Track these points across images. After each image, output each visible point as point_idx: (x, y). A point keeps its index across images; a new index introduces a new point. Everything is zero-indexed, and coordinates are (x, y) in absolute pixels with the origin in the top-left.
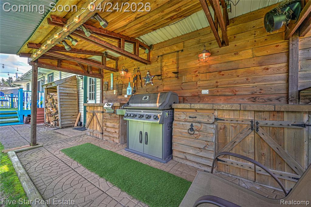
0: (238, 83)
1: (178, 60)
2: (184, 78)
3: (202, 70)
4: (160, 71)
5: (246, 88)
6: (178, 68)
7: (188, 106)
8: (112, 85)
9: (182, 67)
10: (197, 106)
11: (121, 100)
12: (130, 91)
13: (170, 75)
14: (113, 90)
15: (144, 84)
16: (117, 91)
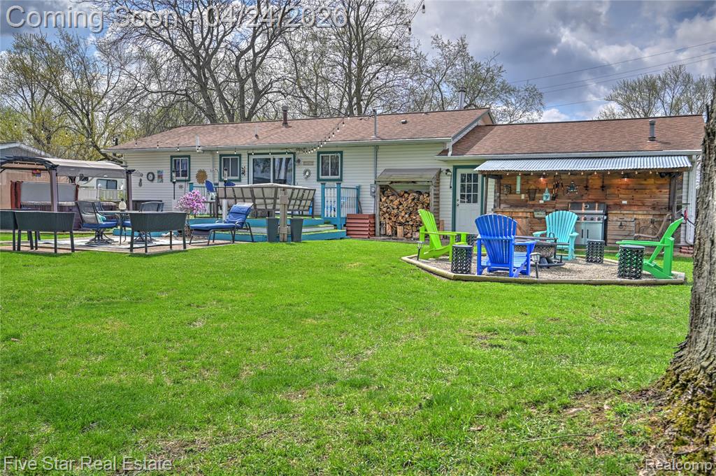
0: (645, 198)
1: (603, 176)
2: (609, 191)
3: (624, 187)
4: (585, 182)
5: (649, 201)
6: (603, 182)
7: (619, 212)
8: (518, 189)
9: (607, 182)
10: (625, 212)
11: (534, 205)
12: (547, 197)
13: (595, 187)
14: (521, 193)
15: (568, 192)
16: (527, 195)
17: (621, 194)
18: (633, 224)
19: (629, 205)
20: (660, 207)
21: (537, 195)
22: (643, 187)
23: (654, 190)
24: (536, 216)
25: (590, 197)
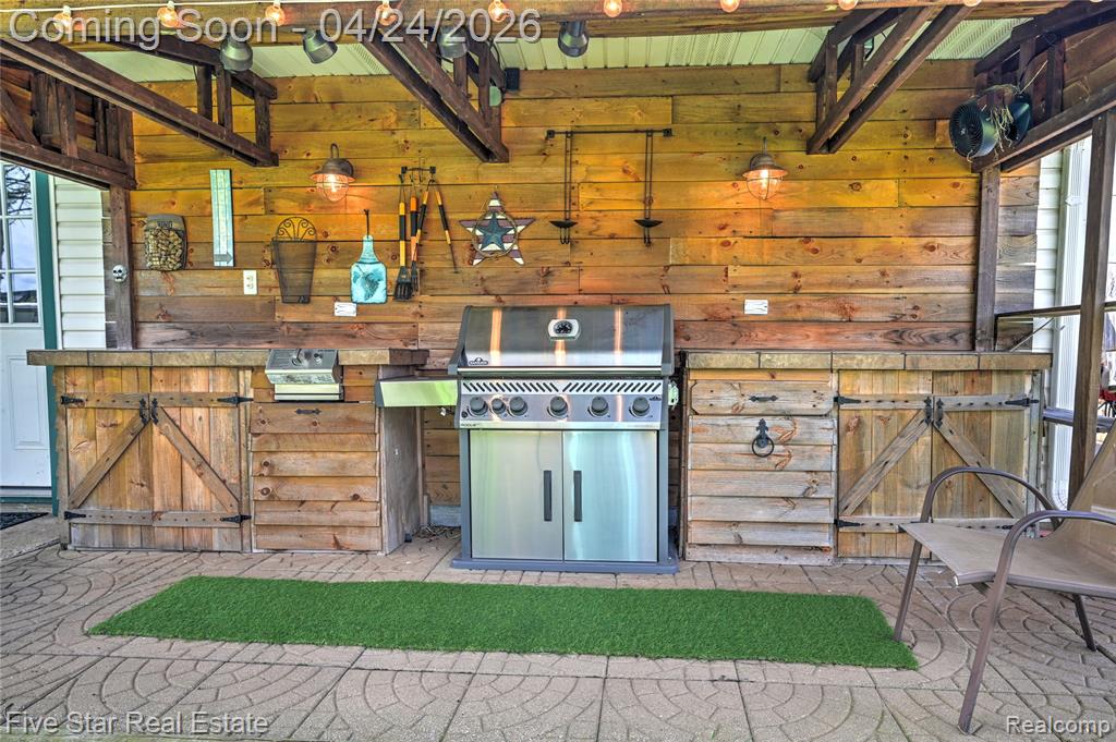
0: (857, 284)
1: (648, 167)
2: (677, 250)
6: (648, 201)
7: (748, 360)
8: (223, 243)
9: (664, 202)
10: (781, 360)
11: (306, 329)
12: (372, 283)
13: (609, 226)
14: (238, 266)
15: (474, 253)
16: (271, 276)
17: (736, 261)
18: (825, 433)
19: (780, 321)
20: (927, 331)
21: (323, 274)
22: (846, 223)
23: (897, 241)
24: (284, 389)
25: (586, 281)
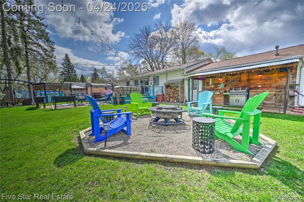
0: (272, 83)
1: (248, 75)
2: (251, 82)
3: (259, 79)
4: (239, 79)
5: (274, 85)
6: (248, 78)
7: (255, 91)
8: (211, 84)
9: (250, 78)
10: (258, 91)
11: (217, 89)
12: (222, 86)
13: (244, 80)
14: (212, 85)
15: (231, 83)
16: (214, 86)
17: (257, 82)
19: (262, 87)
20: (281, 88)
21: (218, 85)
22: (271, 78)
23: (277, 79)
24: (216, 93)
25: (242, 85)
